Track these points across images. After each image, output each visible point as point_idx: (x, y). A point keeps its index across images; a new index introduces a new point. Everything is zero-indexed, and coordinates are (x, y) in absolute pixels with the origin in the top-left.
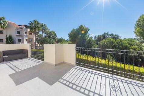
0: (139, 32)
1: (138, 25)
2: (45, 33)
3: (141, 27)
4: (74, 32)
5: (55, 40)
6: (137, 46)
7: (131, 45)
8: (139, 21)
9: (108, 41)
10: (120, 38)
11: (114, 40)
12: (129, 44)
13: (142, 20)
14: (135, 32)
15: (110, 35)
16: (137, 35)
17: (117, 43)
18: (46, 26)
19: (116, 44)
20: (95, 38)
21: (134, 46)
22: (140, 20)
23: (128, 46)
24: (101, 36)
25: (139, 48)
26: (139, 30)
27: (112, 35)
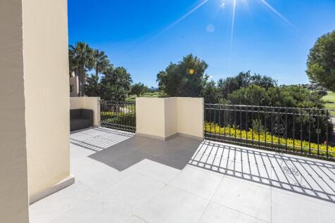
0: (317, 73)
1: (314, 57)
2: (105, 73)
3: (321, 61)
4: (173, 71)
5: (128, 89)
6: (311, 102)
7: (300, 100)
8: (316, 50)
9: (252, 92)
10: (275, 86)
11: (264, 89)
12: (295, 98)
13: (323, 46)
14: (308, 73)
15: (254, 78)
16: (312, 78)
17: (270, 95)
18: (106, 56)
19: (268, 97)
20: (219, 85)
21: (304, 102)
22: (317, 46)
23: (294, 102)
24: (233, 79)
25: (315, 106)
26: (317, 68)
27: (259, 78)
